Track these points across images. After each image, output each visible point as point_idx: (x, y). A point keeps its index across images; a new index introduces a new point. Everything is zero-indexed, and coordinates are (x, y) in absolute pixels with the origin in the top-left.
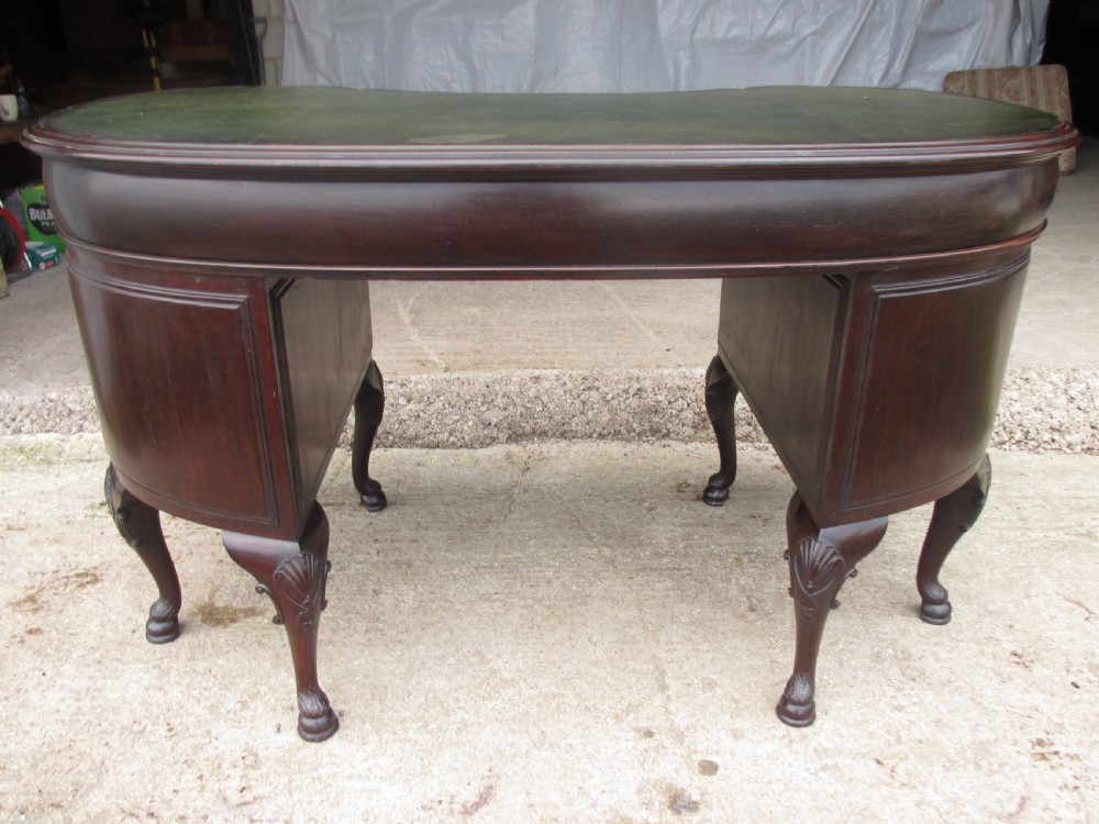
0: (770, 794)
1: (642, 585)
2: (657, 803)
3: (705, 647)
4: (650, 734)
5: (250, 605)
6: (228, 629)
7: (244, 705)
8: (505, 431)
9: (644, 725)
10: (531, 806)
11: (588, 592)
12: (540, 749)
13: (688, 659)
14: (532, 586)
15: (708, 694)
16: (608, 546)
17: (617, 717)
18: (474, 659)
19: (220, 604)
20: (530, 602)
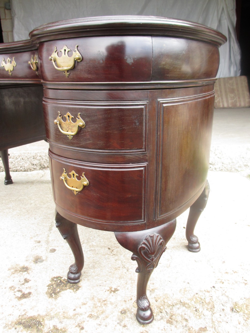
2: (30, 260)
4: (39, 242)
8: (39, 166)
11: (42, 206)
14: (25, 205)
20: (22, 209)
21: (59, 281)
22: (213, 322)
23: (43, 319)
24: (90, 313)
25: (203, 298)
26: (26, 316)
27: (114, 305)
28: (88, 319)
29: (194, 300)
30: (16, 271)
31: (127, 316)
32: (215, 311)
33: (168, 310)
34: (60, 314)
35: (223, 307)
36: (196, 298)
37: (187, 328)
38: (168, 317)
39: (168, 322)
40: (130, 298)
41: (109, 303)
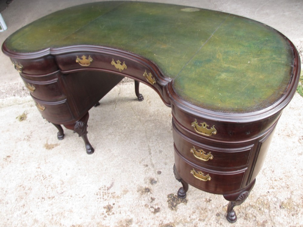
0: (172, 177)
1: (147, 126)
2: (148, 182)
3: (160, 142)
4: (147, 166)
5: (56, 143)
6: (52, 150)
7: (58, 169)
9: (146, 164)
10: (122, 186)
11: (134, 129)
12: (123, 172)
13: (156, 145)
14: (121, 129)
15: (160, 154)
16: (139, 115)
17: (140, 163)
18: (108, 151)
19: (49, 144)
20: (120, 134)
21: (173, 197)
22: (270, 216)
23: (174, 225)
24: (199, 218)
25: (263, 201)
26: (163, 224)
27: (211, 211)
28: (199, 222)
29: (258, 202)
30: (142, 192)
31: (221, 217)
32: (271, 209)
33: (244, 211)
34: (182, 220)
35: (275, 206)
36: (259, 201)
37: (256, 222)
38: (244, 215)
39: (245, 219)
40: (220, 206)
41: (208, 210)
